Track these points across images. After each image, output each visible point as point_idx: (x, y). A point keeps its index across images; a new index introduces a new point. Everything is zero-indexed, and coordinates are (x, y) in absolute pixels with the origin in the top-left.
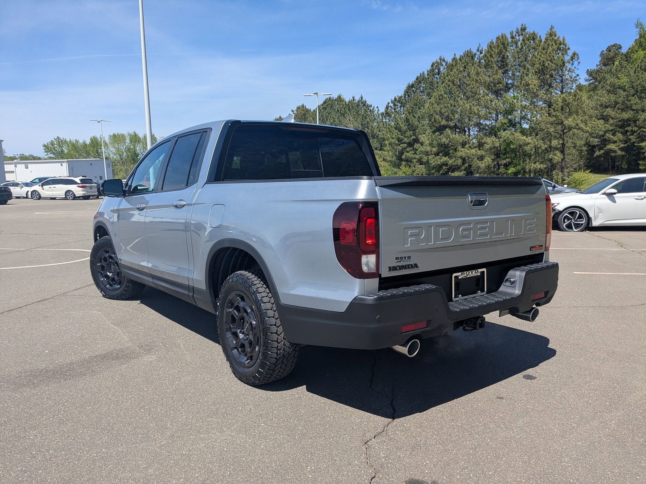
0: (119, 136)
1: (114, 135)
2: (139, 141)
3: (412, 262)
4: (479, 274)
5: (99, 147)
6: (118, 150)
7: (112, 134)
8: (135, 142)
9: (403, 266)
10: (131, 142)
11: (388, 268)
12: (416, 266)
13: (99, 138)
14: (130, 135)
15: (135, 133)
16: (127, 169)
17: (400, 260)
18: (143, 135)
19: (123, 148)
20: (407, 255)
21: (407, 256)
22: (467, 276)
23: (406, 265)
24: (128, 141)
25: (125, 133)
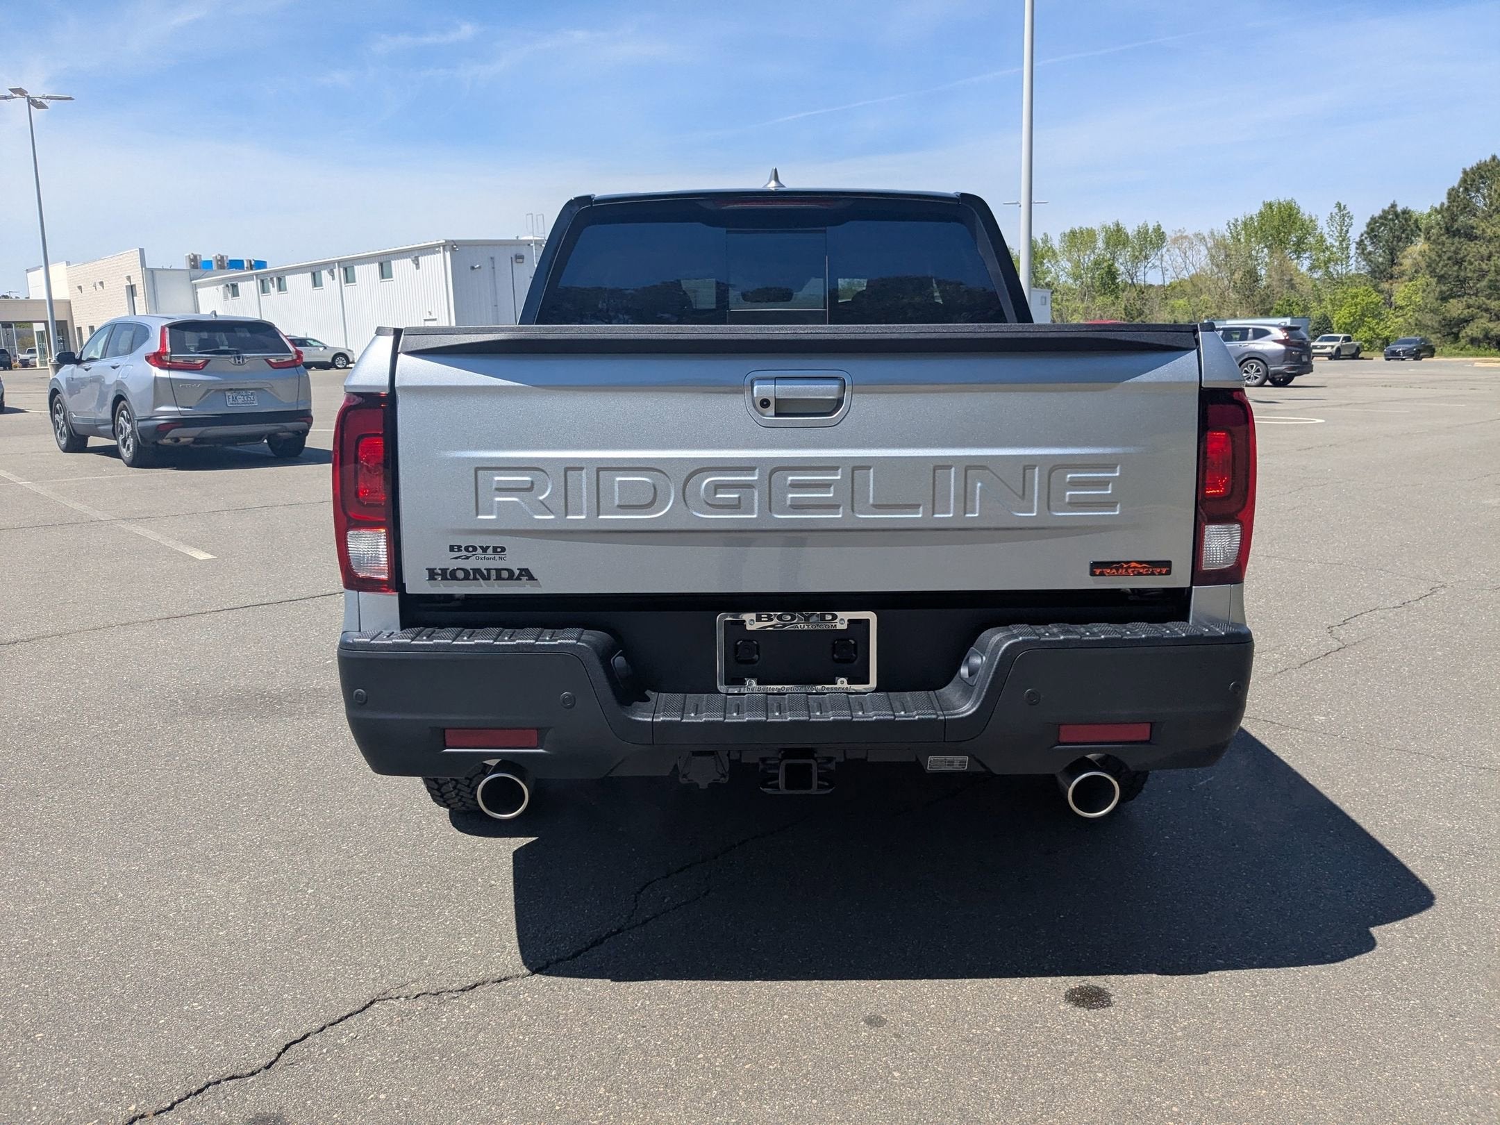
0: (1082, 234)
1: (1073, 233)
2: (1124, 244)
3: (513, 562)
4: (845, 627)
5: (1038, 260)
6: (1077, 265)
7: (1068, 231)
8: (1116, 245)
9: (477, 571)
10: (1107, 244)
11: (427, 572)
12: (526, 574)
13: (1040, 242)
14: (1106, 230)
15: (1118, 225)
16: (1088, 307)
17: (464, 553)
18: (1136, 229)
19: (1088, 259)
20: (492, 541)
21: (492, 545)
22: (784, 625)
23: (488, 570)
24: (1100, 244)
25: (1096, 227)
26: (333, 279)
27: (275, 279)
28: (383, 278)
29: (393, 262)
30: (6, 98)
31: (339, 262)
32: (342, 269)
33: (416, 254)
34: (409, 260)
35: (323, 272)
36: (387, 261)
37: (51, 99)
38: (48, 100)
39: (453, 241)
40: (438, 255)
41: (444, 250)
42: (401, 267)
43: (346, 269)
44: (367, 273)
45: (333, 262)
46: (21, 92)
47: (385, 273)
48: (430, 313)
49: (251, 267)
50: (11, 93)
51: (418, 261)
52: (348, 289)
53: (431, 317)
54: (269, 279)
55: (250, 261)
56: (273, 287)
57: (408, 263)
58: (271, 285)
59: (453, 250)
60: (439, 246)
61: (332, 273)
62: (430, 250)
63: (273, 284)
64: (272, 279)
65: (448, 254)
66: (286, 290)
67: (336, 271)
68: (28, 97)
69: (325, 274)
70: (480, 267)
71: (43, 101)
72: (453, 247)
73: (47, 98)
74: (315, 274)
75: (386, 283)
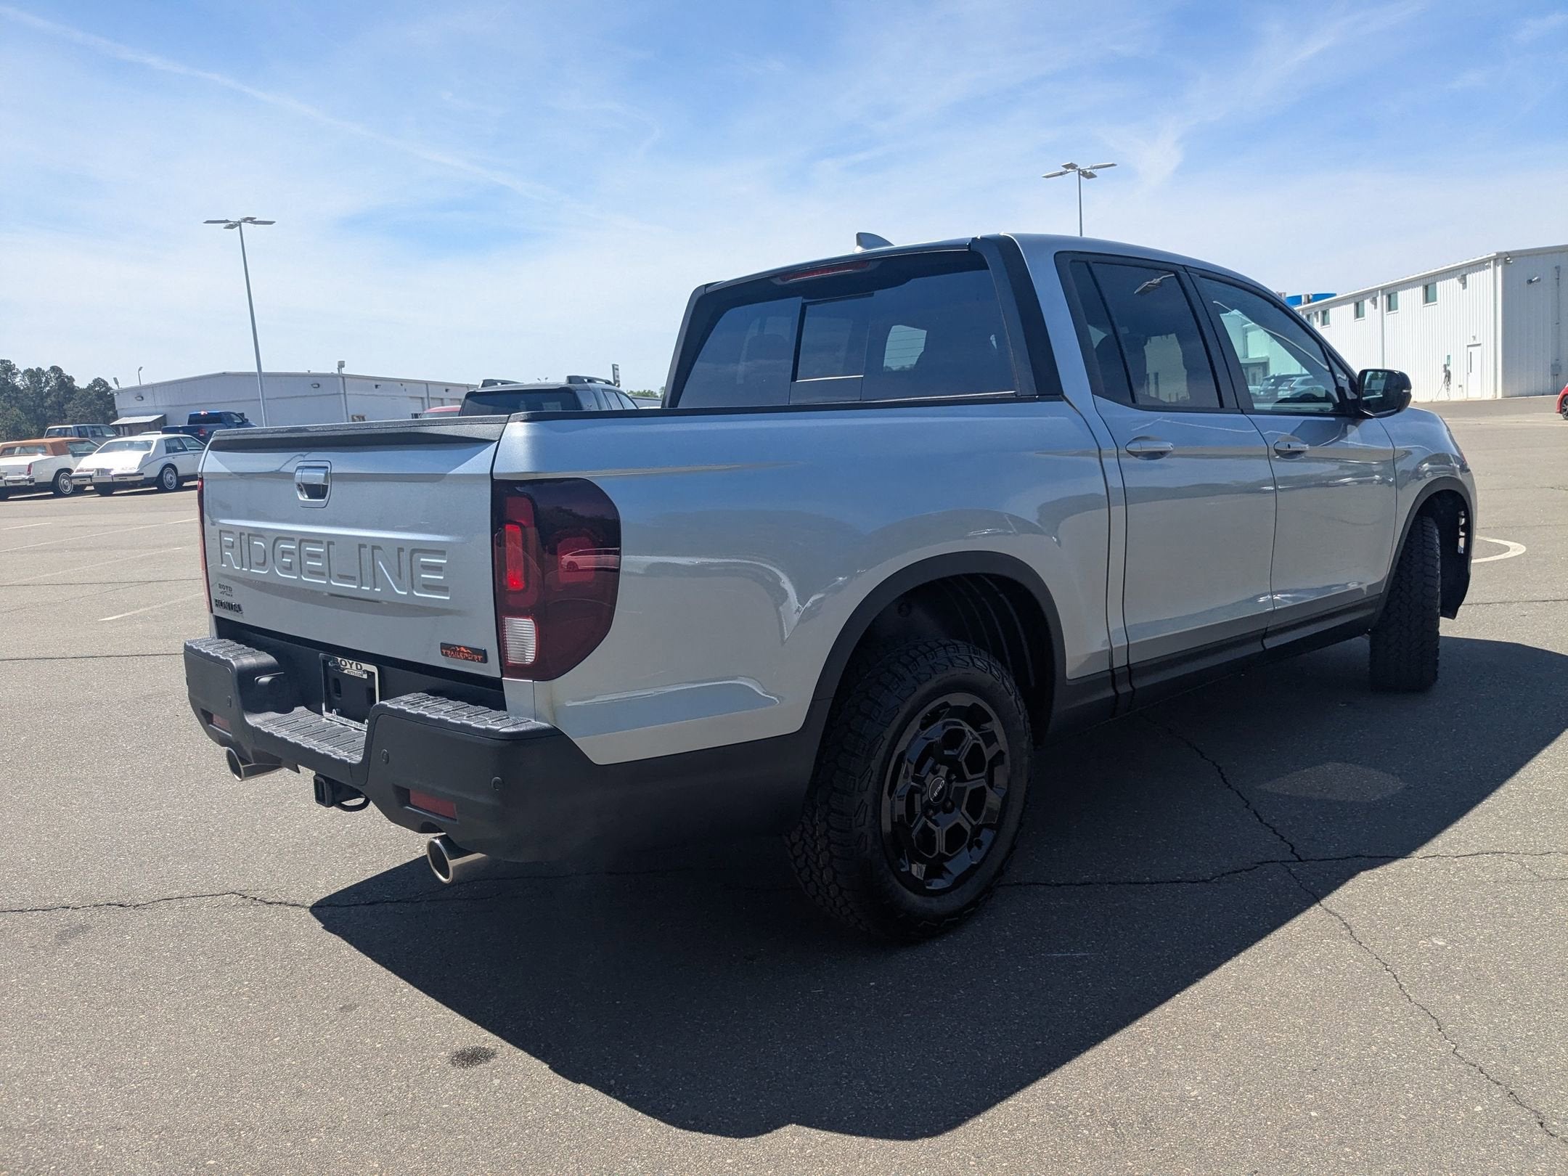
4: (365, 677)
22: (343, 669)
26: (1376, 308)
27: (1320, 313)
28: (1427, 302)
29: (1438, 284)
30: (1061, 174)
31: (1383, 289)
32: (1385, 297)
33: (1461, 273)
34: (1455, 280)
35: (1366, 301)
36: (1432, 283)
37: (1098, 168)
38: (1095, 170)
39: (1507, 253)
40: (1488, 270)
41: (1495, 264)
42: (1445, 288)
43: (1389, 296)
44: (1410, 299)
45: (1377, 290)
46: (1072, 166)
47: (1429, 296)
48: (1474, 337)
49: (1309, 301)
50: (1065, 169)
51: (1465, 279)
52: (1389, 317)
53: (1475, 343)
54: (1313, 313)
55: (1308, 296)
56: (1318, 321)
57: (1454, 282)
58: (1315, 319)
59: (1506, 262)
60: (1489, 260)
61: (1374, 301)
62: (1479, 266)
63: (1317, 318)
64: (1316, 313)
65: (1499, 269)
66: (1329, 324)
67: (1379, 299)
68: (1079, 170)
69: (1367, 303)
70: (1539, 280)
71: (1092, 171)
72: (1505, 259)
73: (1094, 168)
74: (1358, 303)
75: (1431, 308)
